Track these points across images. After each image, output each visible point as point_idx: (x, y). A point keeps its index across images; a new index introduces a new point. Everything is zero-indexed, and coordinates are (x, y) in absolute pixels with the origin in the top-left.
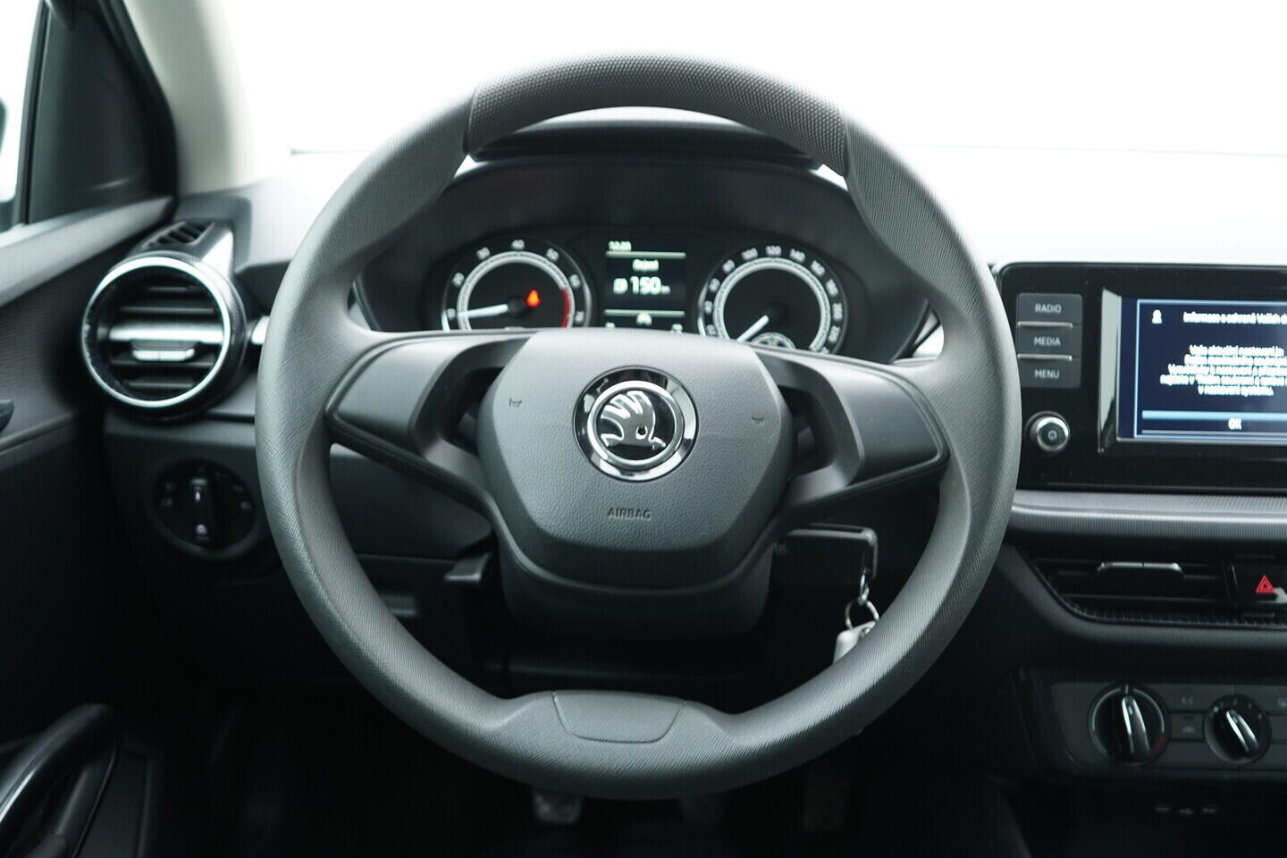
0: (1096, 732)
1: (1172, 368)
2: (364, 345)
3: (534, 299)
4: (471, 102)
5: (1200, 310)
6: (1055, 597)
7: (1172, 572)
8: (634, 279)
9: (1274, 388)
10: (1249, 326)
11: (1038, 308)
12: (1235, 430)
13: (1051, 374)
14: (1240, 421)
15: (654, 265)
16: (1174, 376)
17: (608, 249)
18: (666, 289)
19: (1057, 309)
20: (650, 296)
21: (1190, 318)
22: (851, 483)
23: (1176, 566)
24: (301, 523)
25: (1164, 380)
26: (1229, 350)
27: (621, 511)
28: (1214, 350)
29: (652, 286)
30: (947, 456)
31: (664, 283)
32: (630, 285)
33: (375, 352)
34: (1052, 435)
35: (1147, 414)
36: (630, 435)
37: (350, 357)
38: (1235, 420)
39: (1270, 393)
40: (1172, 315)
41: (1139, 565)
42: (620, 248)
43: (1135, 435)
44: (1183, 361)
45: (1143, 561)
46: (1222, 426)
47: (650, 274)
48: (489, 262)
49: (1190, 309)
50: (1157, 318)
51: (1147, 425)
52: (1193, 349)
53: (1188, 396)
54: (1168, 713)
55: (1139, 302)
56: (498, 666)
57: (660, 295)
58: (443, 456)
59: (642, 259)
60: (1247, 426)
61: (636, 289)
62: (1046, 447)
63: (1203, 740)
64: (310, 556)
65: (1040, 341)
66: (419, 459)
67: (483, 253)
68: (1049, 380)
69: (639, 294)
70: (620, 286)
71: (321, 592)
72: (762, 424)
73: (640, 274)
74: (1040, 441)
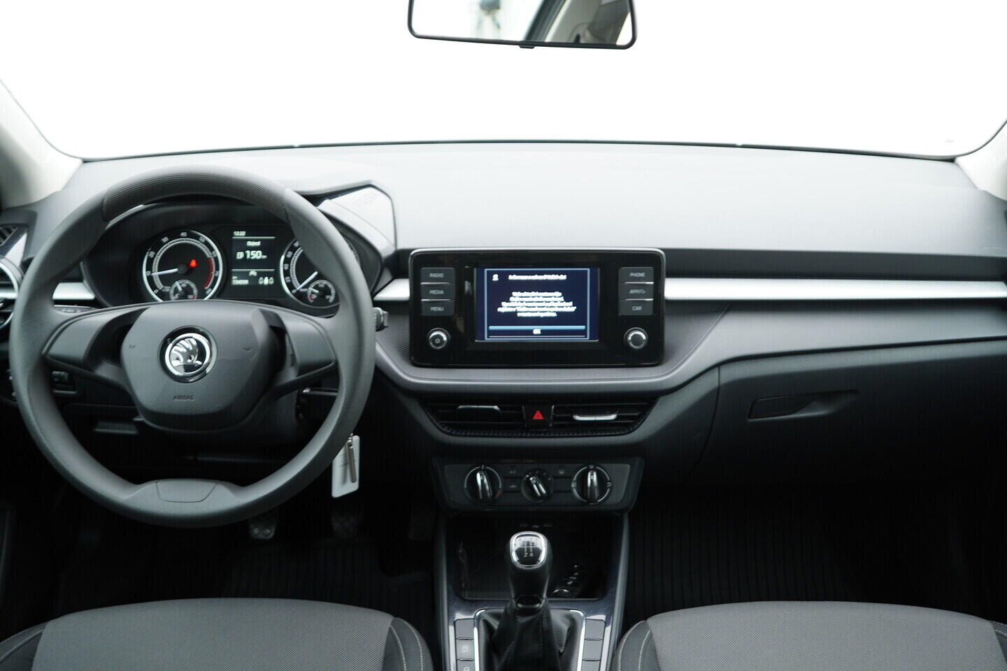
0: (467, 489)
1: (504, 304)
2: (61, 320)
3: (193, 263)
4: (103, 200)
5: (518, 273)
6: (434, 424)
7: (493, 410)
8: (248, 252)
9: (557, 313)
10: (543, 281)
11: (432, 275)
12: (538, 335)
13: (440, 309)
14: (539, 330)
15: (258, 244)
16: (505, 308)
17: (233, 235)
18: (265, 257)
19: (441, 275)
20: (255, 260)
21: (511, 277)
22: (298, 376)
23: (496, 407)
24: (33, 409)
25: (500, 310)
26: (533, 294)
27: (180, 397)
28: (525, 294)
29: (257, 255)
30: (337, 363)
31: (263, 254)
32: (245, 255)
33: (65, 325)
34: (438, 341)
35: (492, 328)
36: (185, 360)
37: (53, 328)
38: (537, 330)
39: (555, 315)
40: (504, 276)
41: (476, 407)
42: (240, 234)
43: (486, 338)
44: (509, 299)
45: (478, 405)
46: (530, 333)
47: (255, 248)
48: (168, 244)
49: (512, 273)
50: (495, 278)
51: (491, 333)
52: (514, 294)
53: (512, 318)
54: (505, 478)
55: (486, 270)
56: (191, 458)
57: (261, 260)
58: (105, 371)
59: (251, 240)
60: (544, 332)
61: (248, 257)
62: (433, 346)
63: (520, 492)
64: (38, 424)
65: (433, 292)
66: (90, 373)
67: (165, 240)
68: (438, 312)
69: (250, 259)
70: (240, 255)
71: (44, 441)
72: (250, 351)
73: (252, 249)
74: (431, 343)
